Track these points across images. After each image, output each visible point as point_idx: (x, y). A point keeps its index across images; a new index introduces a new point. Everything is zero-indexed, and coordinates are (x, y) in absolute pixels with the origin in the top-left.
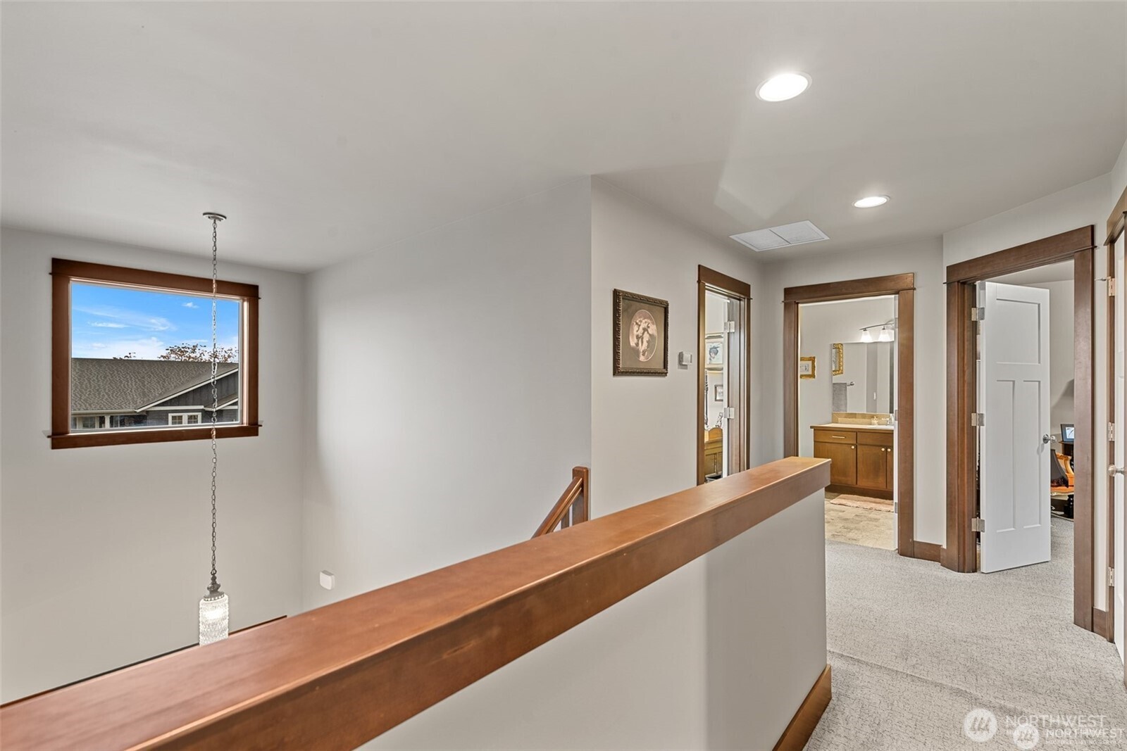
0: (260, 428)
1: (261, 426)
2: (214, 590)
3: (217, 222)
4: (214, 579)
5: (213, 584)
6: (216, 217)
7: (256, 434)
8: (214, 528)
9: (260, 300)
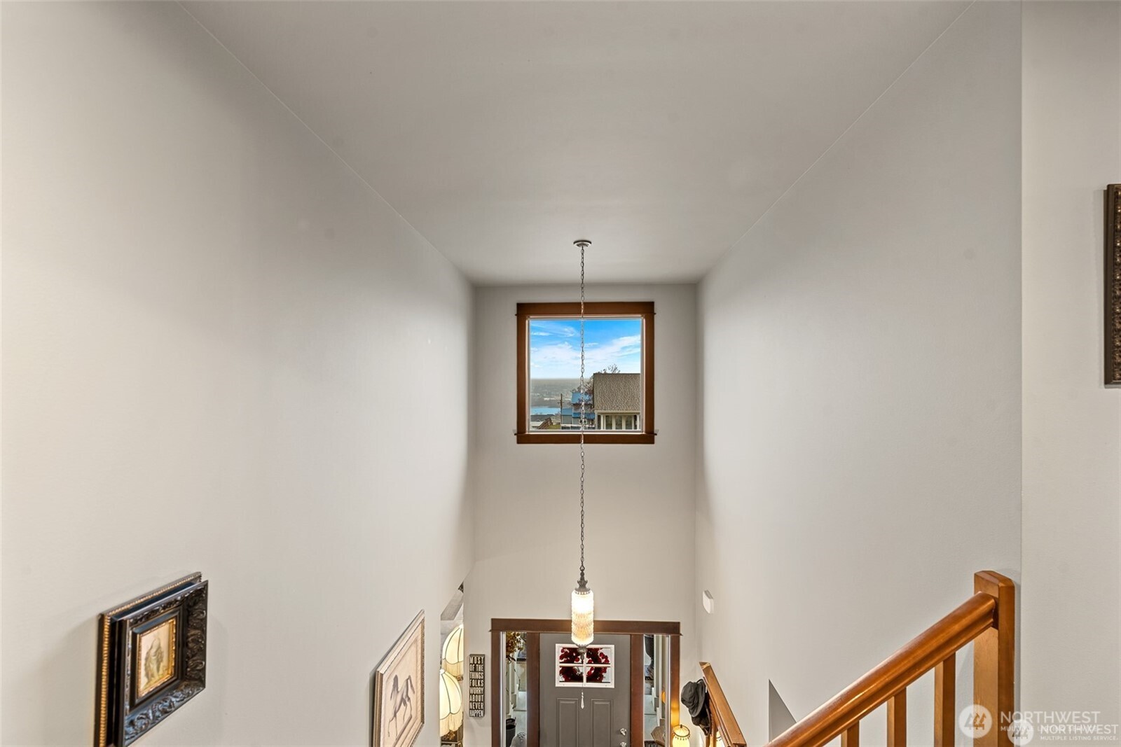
0: (655, 436)
1: (656, 434)
2: (583, 586)
3: (585, 248)
4: (582, 574)
5: (581, 579)
6: (582, 243)
7: (652, 442)
8: (582, 528)
9: (655, 316)
